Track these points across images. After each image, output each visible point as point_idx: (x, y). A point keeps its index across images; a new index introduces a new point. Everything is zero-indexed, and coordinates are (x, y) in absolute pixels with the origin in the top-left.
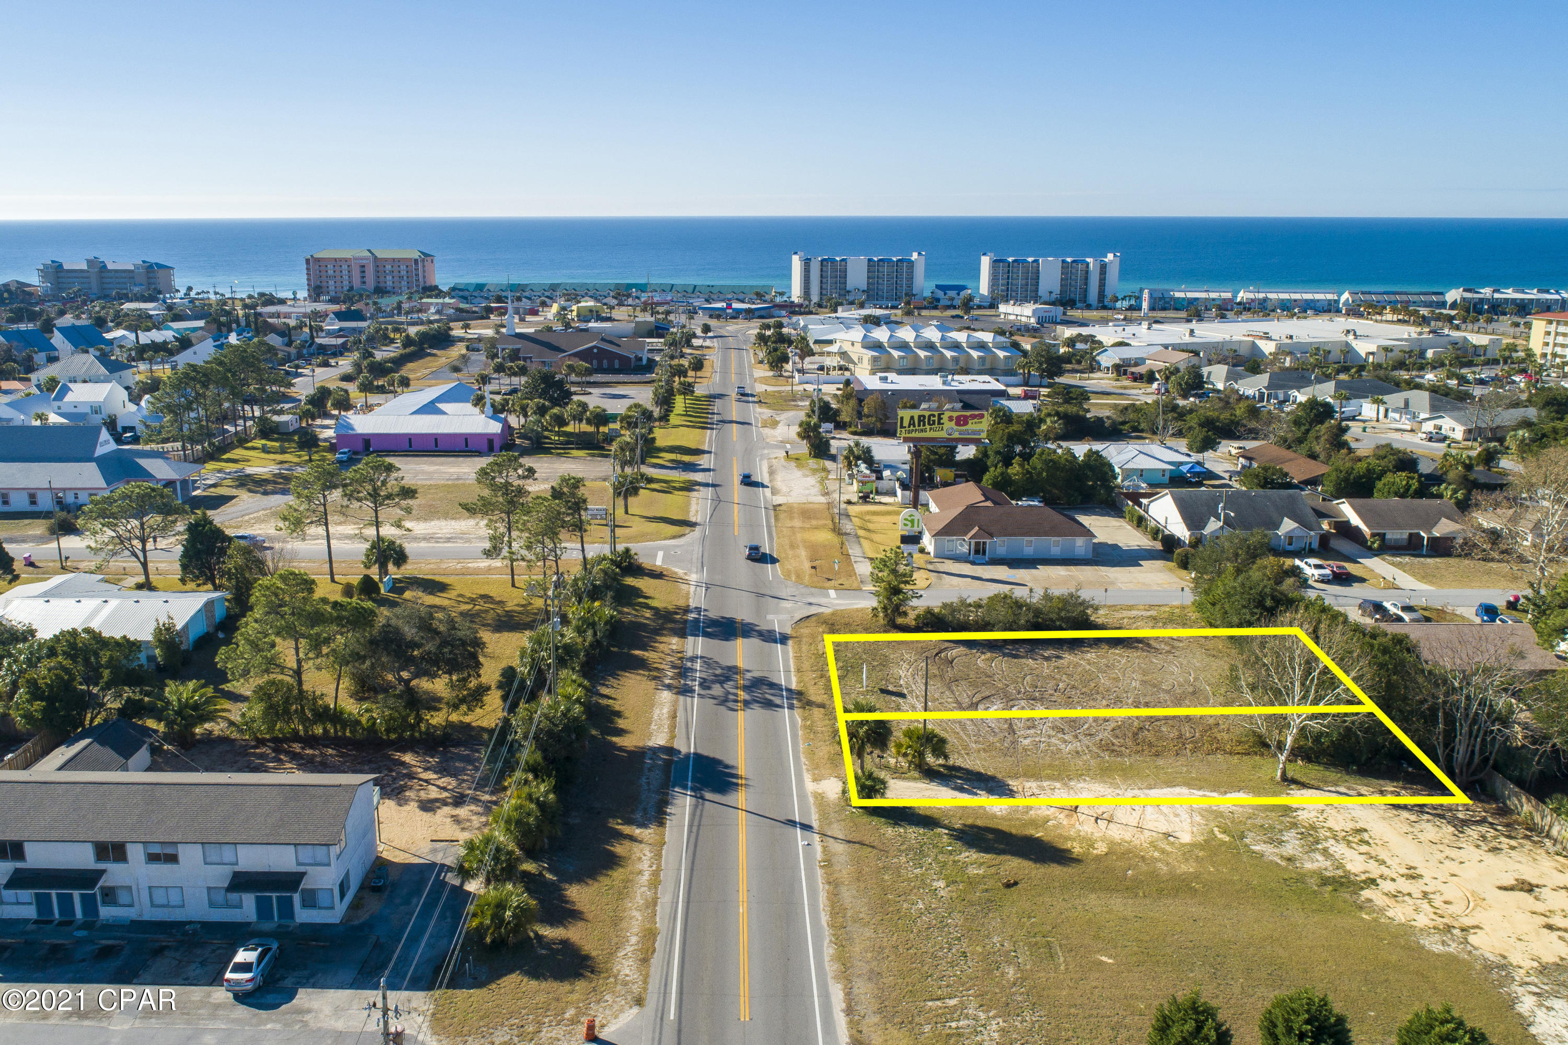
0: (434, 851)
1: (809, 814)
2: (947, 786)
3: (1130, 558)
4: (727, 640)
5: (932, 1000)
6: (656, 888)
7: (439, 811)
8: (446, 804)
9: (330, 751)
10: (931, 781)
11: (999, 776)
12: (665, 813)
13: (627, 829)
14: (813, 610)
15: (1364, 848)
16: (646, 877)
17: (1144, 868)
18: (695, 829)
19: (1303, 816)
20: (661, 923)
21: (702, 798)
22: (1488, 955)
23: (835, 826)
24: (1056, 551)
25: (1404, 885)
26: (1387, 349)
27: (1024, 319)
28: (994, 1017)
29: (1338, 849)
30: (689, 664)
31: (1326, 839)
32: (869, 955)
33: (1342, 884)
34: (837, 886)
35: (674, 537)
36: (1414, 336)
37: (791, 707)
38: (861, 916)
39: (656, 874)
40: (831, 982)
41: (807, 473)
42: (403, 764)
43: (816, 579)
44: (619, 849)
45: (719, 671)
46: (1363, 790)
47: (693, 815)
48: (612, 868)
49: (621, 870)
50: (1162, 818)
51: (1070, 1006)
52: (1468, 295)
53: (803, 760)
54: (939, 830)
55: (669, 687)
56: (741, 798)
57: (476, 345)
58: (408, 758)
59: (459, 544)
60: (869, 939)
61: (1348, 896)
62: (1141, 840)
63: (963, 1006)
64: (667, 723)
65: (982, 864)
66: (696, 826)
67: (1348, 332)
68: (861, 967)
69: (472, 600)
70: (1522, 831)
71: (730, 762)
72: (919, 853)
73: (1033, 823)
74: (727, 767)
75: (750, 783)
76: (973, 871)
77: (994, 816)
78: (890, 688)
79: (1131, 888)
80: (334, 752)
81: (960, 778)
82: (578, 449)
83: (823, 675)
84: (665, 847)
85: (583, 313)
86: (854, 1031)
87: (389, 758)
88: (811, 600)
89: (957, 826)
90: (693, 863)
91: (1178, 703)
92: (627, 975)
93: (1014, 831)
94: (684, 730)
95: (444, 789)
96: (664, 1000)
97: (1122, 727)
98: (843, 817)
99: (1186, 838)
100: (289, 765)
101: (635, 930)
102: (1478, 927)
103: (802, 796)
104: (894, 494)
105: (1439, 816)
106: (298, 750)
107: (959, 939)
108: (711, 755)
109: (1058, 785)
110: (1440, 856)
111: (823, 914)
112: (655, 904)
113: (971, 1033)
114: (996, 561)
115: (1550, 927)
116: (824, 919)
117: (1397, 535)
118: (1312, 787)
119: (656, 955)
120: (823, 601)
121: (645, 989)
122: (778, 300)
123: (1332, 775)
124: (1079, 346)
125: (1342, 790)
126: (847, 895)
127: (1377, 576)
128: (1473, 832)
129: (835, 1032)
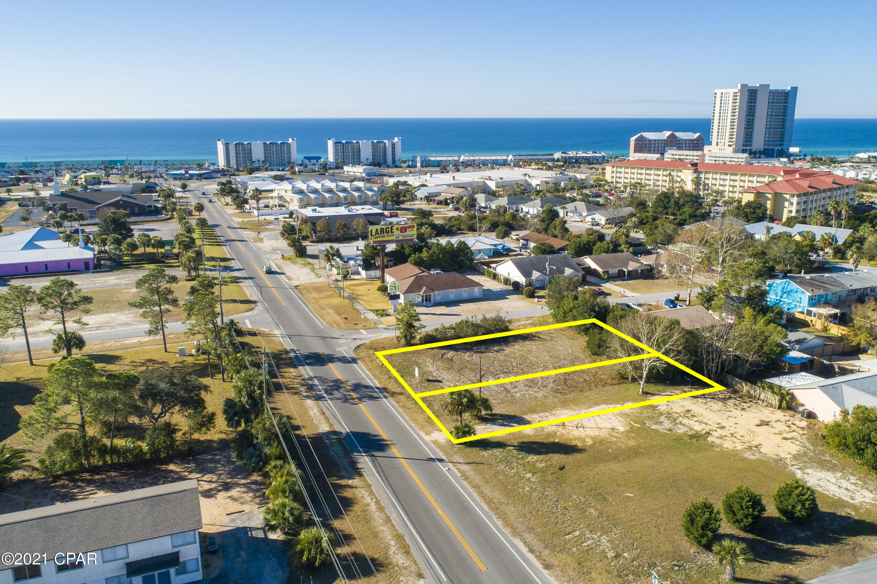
0: (233, 520)
1: (438, 454)
2: (495, 424)
3: (500, 296)
4: (323, 365)
5: (567, 535)
6: (384, 511)
7: (217, 496)
8: (219, 491)
9: (113, 474)
10: (487, 423)
11: (518, 415)
12: (358, 468)
13: (343, 482)
14: (359, 342)
15: (695, 419)
16: (373, 507)
17: (614, 447)
18: (382, 474)
19: (662, 408)
20: (401, 530)
21: (373, 456)
22: (772, 456)
23: (455, 456)
24: (465, 296)
25: (721, 432)
26: (547, 183)
27: (359, 174)
28: (601, 536)
29: (685, 421)
30: (310, 382)
31: (678, 417)
32: (521, 520)
33: (698, 437)
34: (479, 488)
35: (248, 311)
36: (554, 175)
37: (385, 397)
38: (502, 500)
39: (378, 503)
40: (512, 538)
41: (301, 266)
42: (172, 471)
43: (348, 325)
44: (347, 494)
45: (331, 384)
46: (677, 392)
47: (375, 466)
48: (350, 506)
49: (356, 506)
50: (604, 421)
51: (631, 521)
52: (564, 155)
53: (413, 425)
54: (509, 448)
55: (308, 397)
56: (394, 451)
57: (24, 203)
58: (172, 467)
59: (107, 330)
60: (514, 511)
61: (703, 442)
62: (604, 433)
63: (583, 534)
64: (322, 418)
65: (541, 461)
66: (382, 472)
67: (525, 175)
68: (521, 528)
69: (143, 364)
70: (747, 400)
71: (375, 433)
72: (508, 463)
73: (549, 435)
74: (374, 436)
75: (394, 442)
76: (540, 465)
77: (529, 436)
78: (430, 378)
79: (615, 457)
80: (117, 474)
81: (500, 419)
82: (147, 263)
83: (391, 377)
84: (372, 487)
85: (89, 180)
86: (542, 561)
87: (159, 470)
88: (354, 337)
89: (516, 444)
90: (394, 492)
91: (573, 364)
92: (403, 563)
93: (544, 441)
94: (335, 420)
95: (210, 482)
96: (434, 572)
97: (557, 379)
98: (455, 451)
99: (622, 429)
100: (89, 489)
101: (389, 537)
102: (760, 445)
103: (427, 444)
104: (358, 273)
105: (712, 398)
106: (89, 478)
107: (557, 501)
108: (361, 431)
109: (547, 414)
110: (726, 416)
111: (482, 504)
112: (390, 520)
113: (596, 546)
114: (438, 304)
115: (785, 439)
116: (485, 507)
117: (613, 271)
118: (656, 395)
119: (411, 548)
120: (361, 336)
121: (419, 569)
122: (212, 168)
123: (661, 388)
124: (401, 187)
125: (669, 394)
126: (487, 490)
127: (614, 292)
128: (730, 402)
129: (533, 564)
